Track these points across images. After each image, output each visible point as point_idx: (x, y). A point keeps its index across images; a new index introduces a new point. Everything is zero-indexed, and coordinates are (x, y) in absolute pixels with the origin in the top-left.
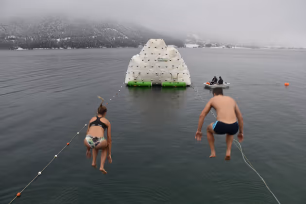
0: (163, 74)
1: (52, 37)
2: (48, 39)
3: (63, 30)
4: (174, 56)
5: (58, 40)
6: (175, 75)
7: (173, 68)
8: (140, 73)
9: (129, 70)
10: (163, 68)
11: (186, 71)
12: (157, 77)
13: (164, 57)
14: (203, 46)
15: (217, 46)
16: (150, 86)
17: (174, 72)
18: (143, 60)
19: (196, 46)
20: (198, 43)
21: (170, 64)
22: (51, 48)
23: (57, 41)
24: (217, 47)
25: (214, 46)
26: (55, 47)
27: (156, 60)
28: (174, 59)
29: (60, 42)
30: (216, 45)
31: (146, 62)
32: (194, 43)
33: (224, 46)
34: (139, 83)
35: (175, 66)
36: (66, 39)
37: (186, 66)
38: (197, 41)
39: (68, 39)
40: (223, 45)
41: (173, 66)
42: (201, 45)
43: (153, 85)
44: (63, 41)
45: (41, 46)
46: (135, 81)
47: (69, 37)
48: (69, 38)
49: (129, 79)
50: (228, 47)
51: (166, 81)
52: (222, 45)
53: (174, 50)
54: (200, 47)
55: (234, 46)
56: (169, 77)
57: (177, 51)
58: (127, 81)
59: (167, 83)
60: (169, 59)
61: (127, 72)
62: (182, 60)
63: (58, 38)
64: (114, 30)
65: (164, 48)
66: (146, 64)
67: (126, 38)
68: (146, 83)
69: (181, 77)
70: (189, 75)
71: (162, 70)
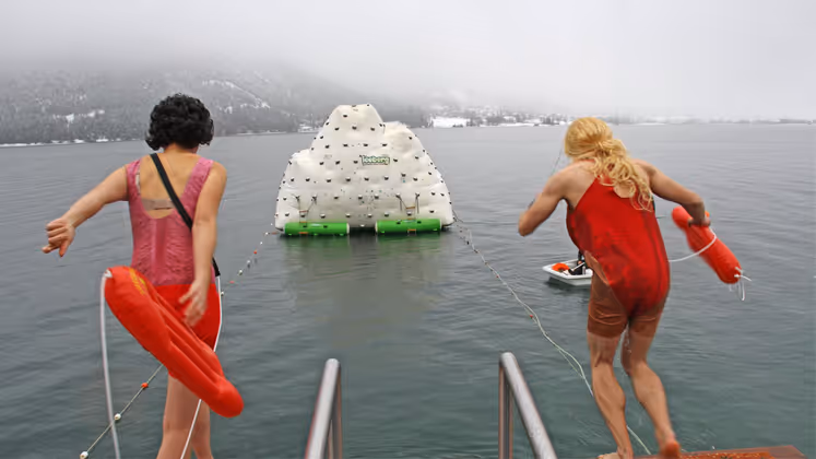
0: (377, 198)
1: (51, 110)
2: (38, 116)
3: (81, 90)
4: (406, 148)
5: (70, 118)
6: (409, 199)
7: (404, 181)
8: (315, 199)
9: (287, 191)
10: (376, 181)
11: (439, 187)
12: (363, 206)
13: (377, 153)
14: (482, 123)
15: (519, 121)
16: (345, 234)
17: (408, 191)
18: (322, 164)
19: (463, 122)
20: (466, 115)
21: (394, 171)
22: (49, 142)
23: (66, 121)
24: (518, 124)
25: (511, 121)
26: (60, 138)
27: (356, 162)
28: (408, 155)
29: (74, 124)
30: (517, 117)
31: (330, 168)
32: (455, 116)
33: (537, 121)
34: (315, 224)
35: (410, 175)
36: (92, 115)
37: (437, 175)
38: (463, 110)
39: (97, 116)
40: (537, 117)
41: (404, 175)
42: (474, 121)
43: (351, 230)
44: (84, 121)
45: (18, 137)
46: (303, 220)
47: (100, 108)
48: (102, 112)
49: (286, 215)
50: (548, 122)
51: (388, 217)
52: (531, 117)
53: (404, 134)
54: (471, 124)
55: (565, 121)
56: (392, 207)
57: (413, 136)
58: (281, 221)
59: (391, 224)
60: (393, 156)
61: (280, 198)
62: (425, 159)
63: (68, 114)
64: (228, 83)
65: (377, 127)
66: (329, 174)
67: (264, 105)
68: (332, 227)
69: (427, 204)
70: (447, 198)
71: (375, 187)
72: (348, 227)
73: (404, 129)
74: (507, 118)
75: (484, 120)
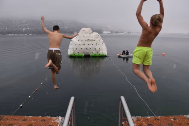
0: (90, 49)
1: (20, 27)
2: (17, 29)
3: (26, 23)
4: (97, 38)
5: (24, 29)
6: (97, 49)
7: (97, 45)
8: (77, 48)
9: (70, 46)
11: (104, 47)
12: (87, 50)
13: (91, 39)
15: (122, 32)
16: (83, 57)
17: (97, 47)
18: (78, 41)
20: (110, 31)
21: (94, 43)
22: (19, 34)
23: (23, 30)
24: (122, 33)
26: (22, 33)
27: (86, 41)
28: (98, 39)
29: (25, 31)
31: (80, 42)
32: (108, 31)
33: (126, 33)
34: (77, 54)
35: (98, 44)
36: (29, 29)
37: (104, 44)
39: (30, 29)
42: (112, 32)
43: (85, 55)
44: (27, 30)
45: (12, 33)
46: (74, 53)
47: (30, 27)
48: (31, 28)
49: (70, 52)
50: (128, 33)
51: (93, 53)
53: (97, 35)
54: (111, 33)
55: (132, 32)
56: (94, 51)
57: (99, 35)
59: (93, 55)
60: (94, 39)
61: (69, 48)
62: (102, 40)
63: (24, 28)
64: (59, 23)
65: (91, 33)
66: (80, 43)
67: (66, 28)
68: (80, 55)
69: (101, 50)
70: (106, 49)
71: (90, 46)
72: (84, 55)
73: (97, 33)
74: (119, 32)
75: (114, 32)
